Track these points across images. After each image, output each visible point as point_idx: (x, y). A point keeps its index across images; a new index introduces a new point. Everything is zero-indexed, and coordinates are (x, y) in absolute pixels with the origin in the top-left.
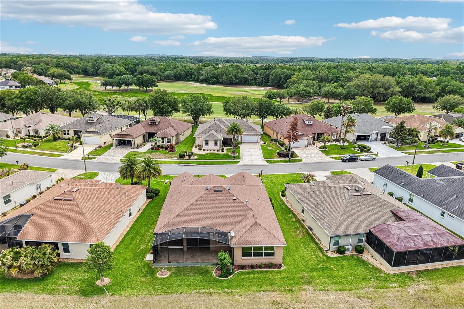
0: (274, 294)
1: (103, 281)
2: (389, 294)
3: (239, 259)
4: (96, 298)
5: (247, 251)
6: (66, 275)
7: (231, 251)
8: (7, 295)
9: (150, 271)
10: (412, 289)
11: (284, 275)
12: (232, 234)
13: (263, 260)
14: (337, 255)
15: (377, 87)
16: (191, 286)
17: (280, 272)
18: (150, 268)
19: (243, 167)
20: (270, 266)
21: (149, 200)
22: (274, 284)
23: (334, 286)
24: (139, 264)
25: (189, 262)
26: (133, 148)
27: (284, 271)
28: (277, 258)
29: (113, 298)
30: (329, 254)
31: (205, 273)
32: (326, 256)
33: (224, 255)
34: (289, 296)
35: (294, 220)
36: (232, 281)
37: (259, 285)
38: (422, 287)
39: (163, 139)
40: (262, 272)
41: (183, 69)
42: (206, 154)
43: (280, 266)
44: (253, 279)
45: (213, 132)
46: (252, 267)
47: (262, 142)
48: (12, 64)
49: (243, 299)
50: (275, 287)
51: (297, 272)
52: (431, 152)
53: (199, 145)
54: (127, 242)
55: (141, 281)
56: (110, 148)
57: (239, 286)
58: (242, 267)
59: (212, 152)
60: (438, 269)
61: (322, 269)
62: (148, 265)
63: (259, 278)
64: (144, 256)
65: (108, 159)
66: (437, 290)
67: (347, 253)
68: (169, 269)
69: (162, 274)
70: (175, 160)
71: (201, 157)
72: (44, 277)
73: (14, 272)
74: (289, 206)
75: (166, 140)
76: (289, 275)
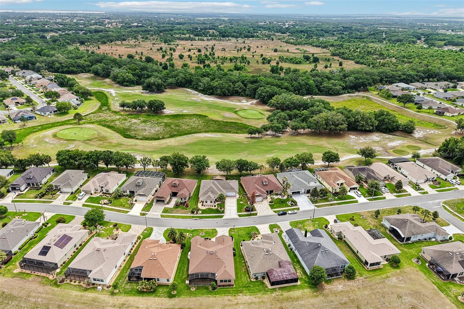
0: (229, 297)
1: (174, 292)
2: (266, 296)
3: (219, 283)
4: (174, 299)
5: (221, 281)
6: (161, 290)
7: (216, 281)
8: (146, 298)
9: (189, 288)
10: (274, 295)
11: (234, 289)
12: (217, 275)
13: (227, 283)
14: (255, 280)
15: (330, 124)
16: (203, 294)
17: (232, 288)
18: (188, 287)
19: (226, 221)
20: (230, 285)
21: (182, 250)
22: (230, 293)
23: (249, 294)
24: (184, 285)
25: (201, 285)
26: (165, 204)
27: (234, 288)
28: (232, 282)
29: (179, 299)
30: (252, 280)
31: (207, 288)
32: (250, 280)
33: (214, 283)
34: (234, 297)
35: (243, 261)
36: (216, 292)
37: (225, 293)
38: (278, 294)
39: (181, 199)
40: (227, 288)
41: (183, 76)
42: (206, 209)
43: (233, 286)
44: (223, 291)
45: (210, 193)
46: (223, 286)
47: (238, 196)
48: (30, 64)
49: (219, 299)
50: (230, 294)
51: (239, 288)
52: (331, 205)
53: (202, 201)
54: (178, 274)
55: (187, 293)
56: (153, 205)
57: (218, 294)
58: (220, 286)
59: (209, 207)
60: (287, 287)
61: (247, 287)
62: (187, 285)
63: (225, 291)
64: (185, 281)
65: (154, 215)
66: (282, 295)
67: (259, 279)
68: (195, 287)
69: (193, 289)
70: (190, 215)
71: (204, 212)
72: (154, 292)
73: (145, 290)
74: (243, 253)
75: (183, 199)
76: (236, 289)
